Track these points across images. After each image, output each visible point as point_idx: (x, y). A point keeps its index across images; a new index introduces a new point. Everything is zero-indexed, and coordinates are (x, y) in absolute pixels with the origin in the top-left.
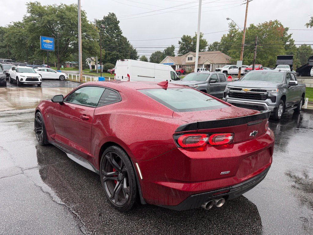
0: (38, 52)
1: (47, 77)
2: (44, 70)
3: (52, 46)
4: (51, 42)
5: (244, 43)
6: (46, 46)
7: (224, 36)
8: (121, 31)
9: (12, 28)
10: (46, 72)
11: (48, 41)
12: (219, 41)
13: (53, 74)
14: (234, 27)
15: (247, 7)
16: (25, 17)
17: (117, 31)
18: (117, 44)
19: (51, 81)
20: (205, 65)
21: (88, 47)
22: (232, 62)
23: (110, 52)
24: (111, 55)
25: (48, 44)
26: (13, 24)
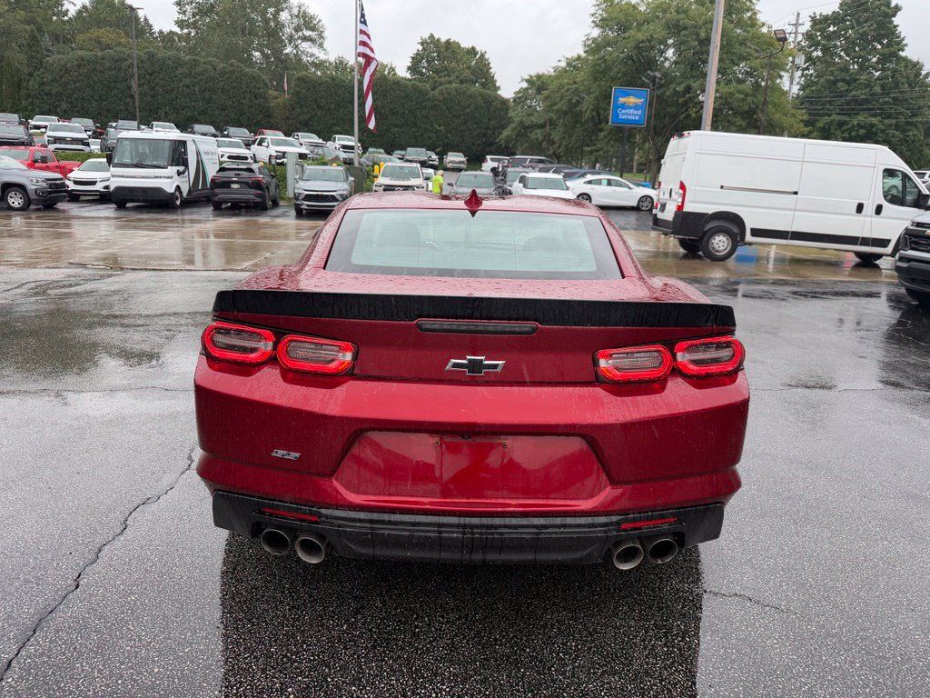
0: (609, 134)
1: (604, 200)
2: (599, 182)
3: (640, 112)
4: (639, 101)
6: (624, 115)
8: (903, 39)
9: (561, 73)
10: (604, 188)
11: (632, 100)
13: (624, 192)
16: (588, 39)
17: (885, 42)
18: (878, 89)
19: (613, 212)
21: (746, 108)
23: (844, 118)
24: (845, 127)
25: (631, 108)
26: (563, 64)
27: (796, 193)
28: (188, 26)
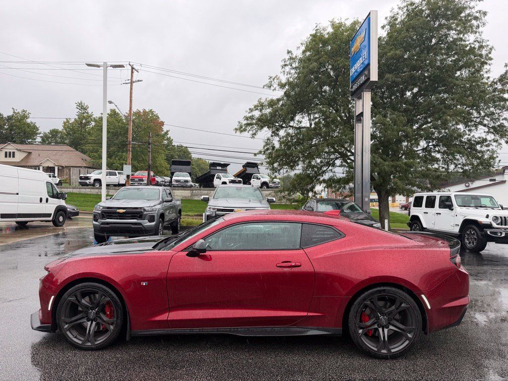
5: (131, 140)
7: (68, 121)
12: (60, 127)
14: (85, 109)
15: (131, 89)
20: (43, 167)
22: (94, 165)
27: (17, 194)
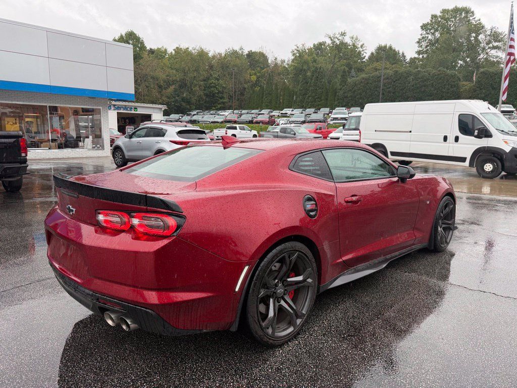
27: (410, 132)
28: (422, 53)
